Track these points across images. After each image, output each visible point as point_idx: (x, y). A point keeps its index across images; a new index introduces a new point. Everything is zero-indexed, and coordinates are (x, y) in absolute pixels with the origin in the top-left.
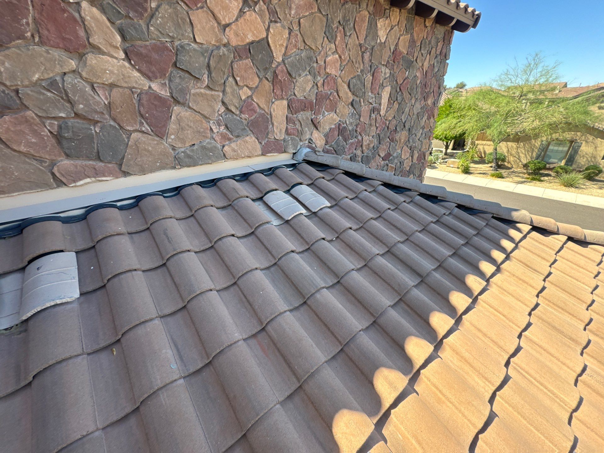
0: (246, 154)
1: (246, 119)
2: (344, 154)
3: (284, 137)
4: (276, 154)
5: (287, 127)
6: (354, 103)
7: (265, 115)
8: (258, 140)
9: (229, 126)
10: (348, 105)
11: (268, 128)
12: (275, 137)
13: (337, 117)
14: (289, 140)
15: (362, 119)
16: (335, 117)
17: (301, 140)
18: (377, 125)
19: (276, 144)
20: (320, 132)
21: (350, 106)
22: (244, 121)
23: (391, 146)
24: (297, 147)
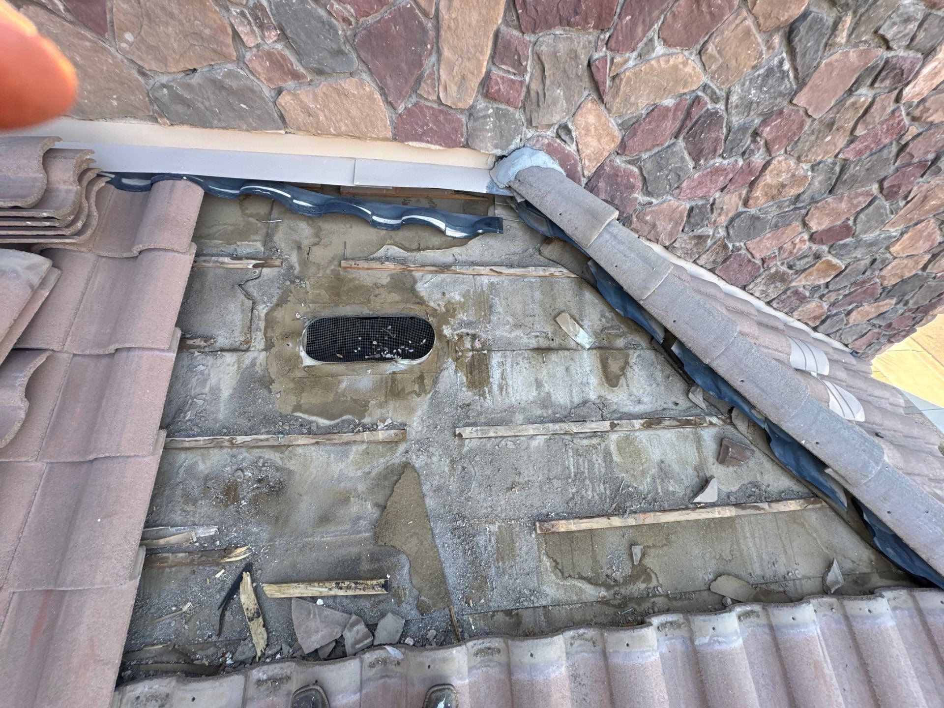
0: (343, 128)
1: (346, 21)
2: (672, 195)
3: (471, 102)
4: (438, 147)
5: (488, 73)
7: (415, 17)
8: (384, 94)
9: (288, 32)
10: (769, 34)
11: (421, 65)
12: (439, 97)
13: (699, 68)
14: (485, 117)
15: (801, 100)
16: (688, 69)
17: (530, 122)
19: (441, 118)
20: (609, 111)
21: (777, 39)
24: (509, 144)
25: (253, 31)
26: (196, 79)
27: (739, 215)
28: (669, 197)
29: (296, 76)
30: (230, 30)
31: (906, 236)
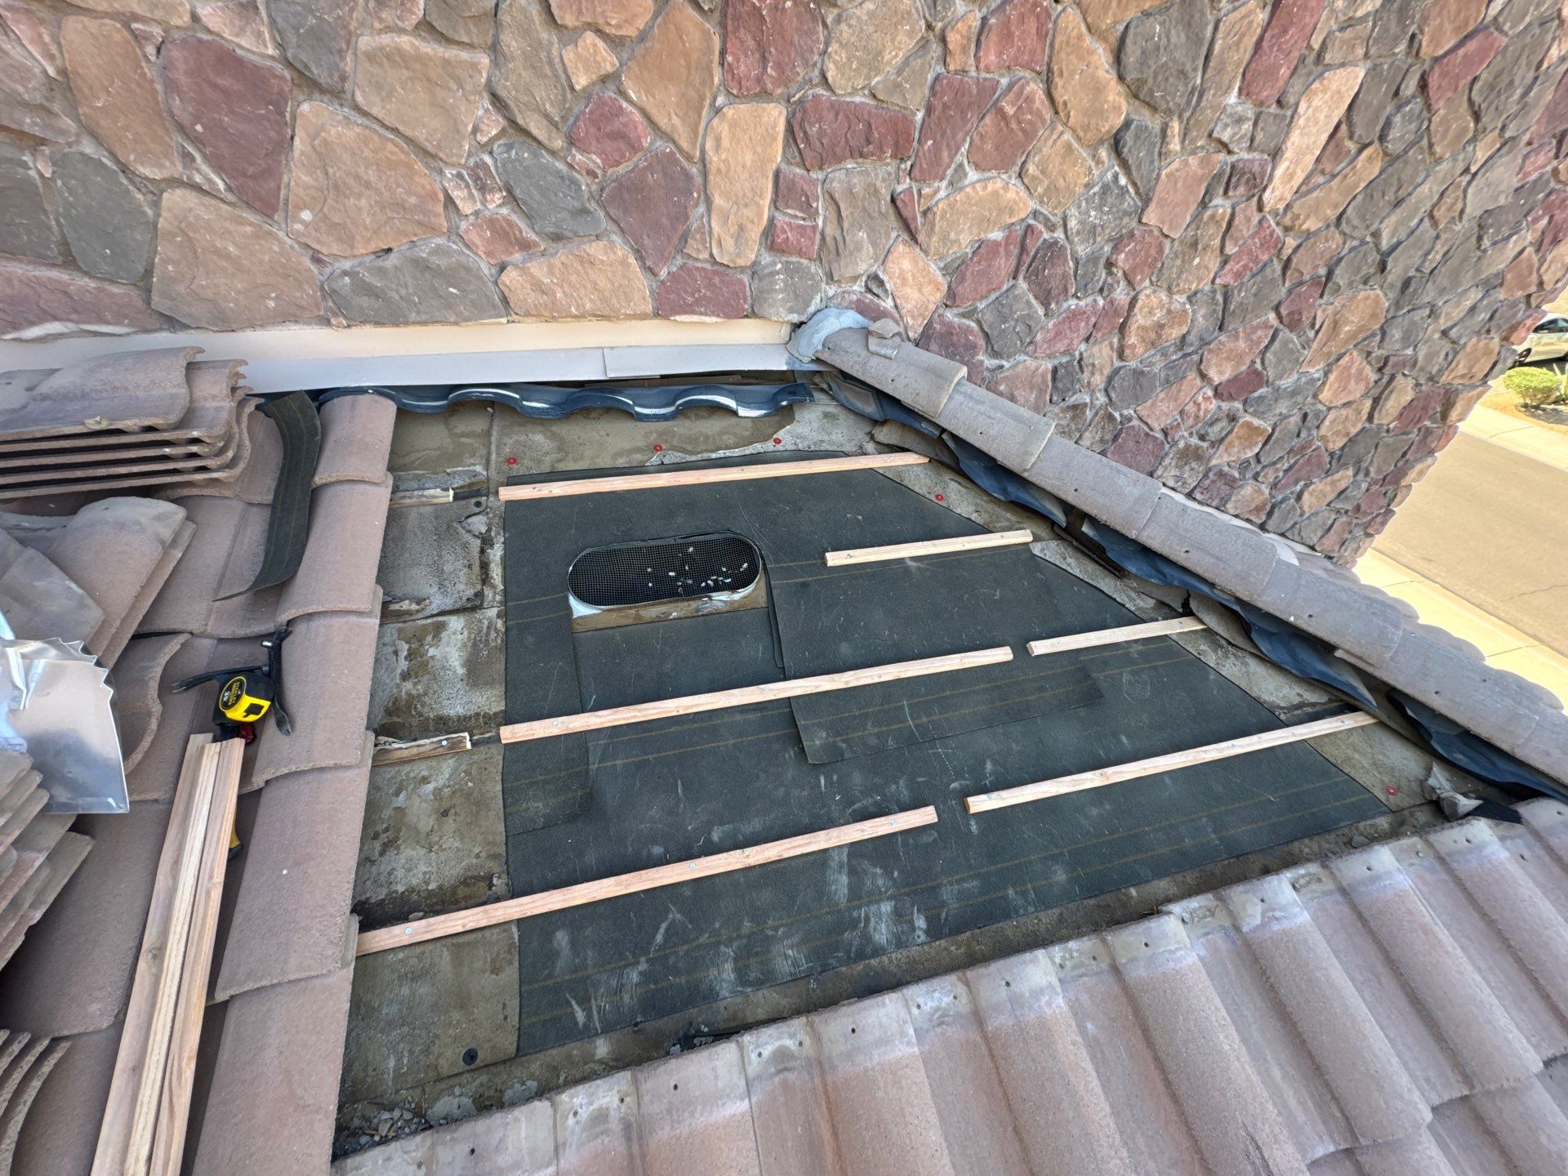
0: (588, 306)
1: (591, 173)
2: (1026, 353)
3: (753, 257)
4: (714, 319)
5: (771, 220)
6: (1129, 137)
7: (676, 162)
8: (641, 258)
9: (518, 192)
10: (1094, 148)
11: (687, 218)
12: (711, 255)
13: (1023, 194)
14: (774, 273)
15: (1151, 217)
16: (1011, 195)
17: (830, 277)
18: (1231, 249)
19: (717, 280)
20: (926, 252)
21: (1103, 153)
22: (583, 181)
23: (1277, 344)
24: (807, 305)
25: (471, 195)
26: (391, 261)
27: (1116, 371)
28: (1023, 357)
29: (525, 246)
30: (441, 196)
31: (1332, 377)
